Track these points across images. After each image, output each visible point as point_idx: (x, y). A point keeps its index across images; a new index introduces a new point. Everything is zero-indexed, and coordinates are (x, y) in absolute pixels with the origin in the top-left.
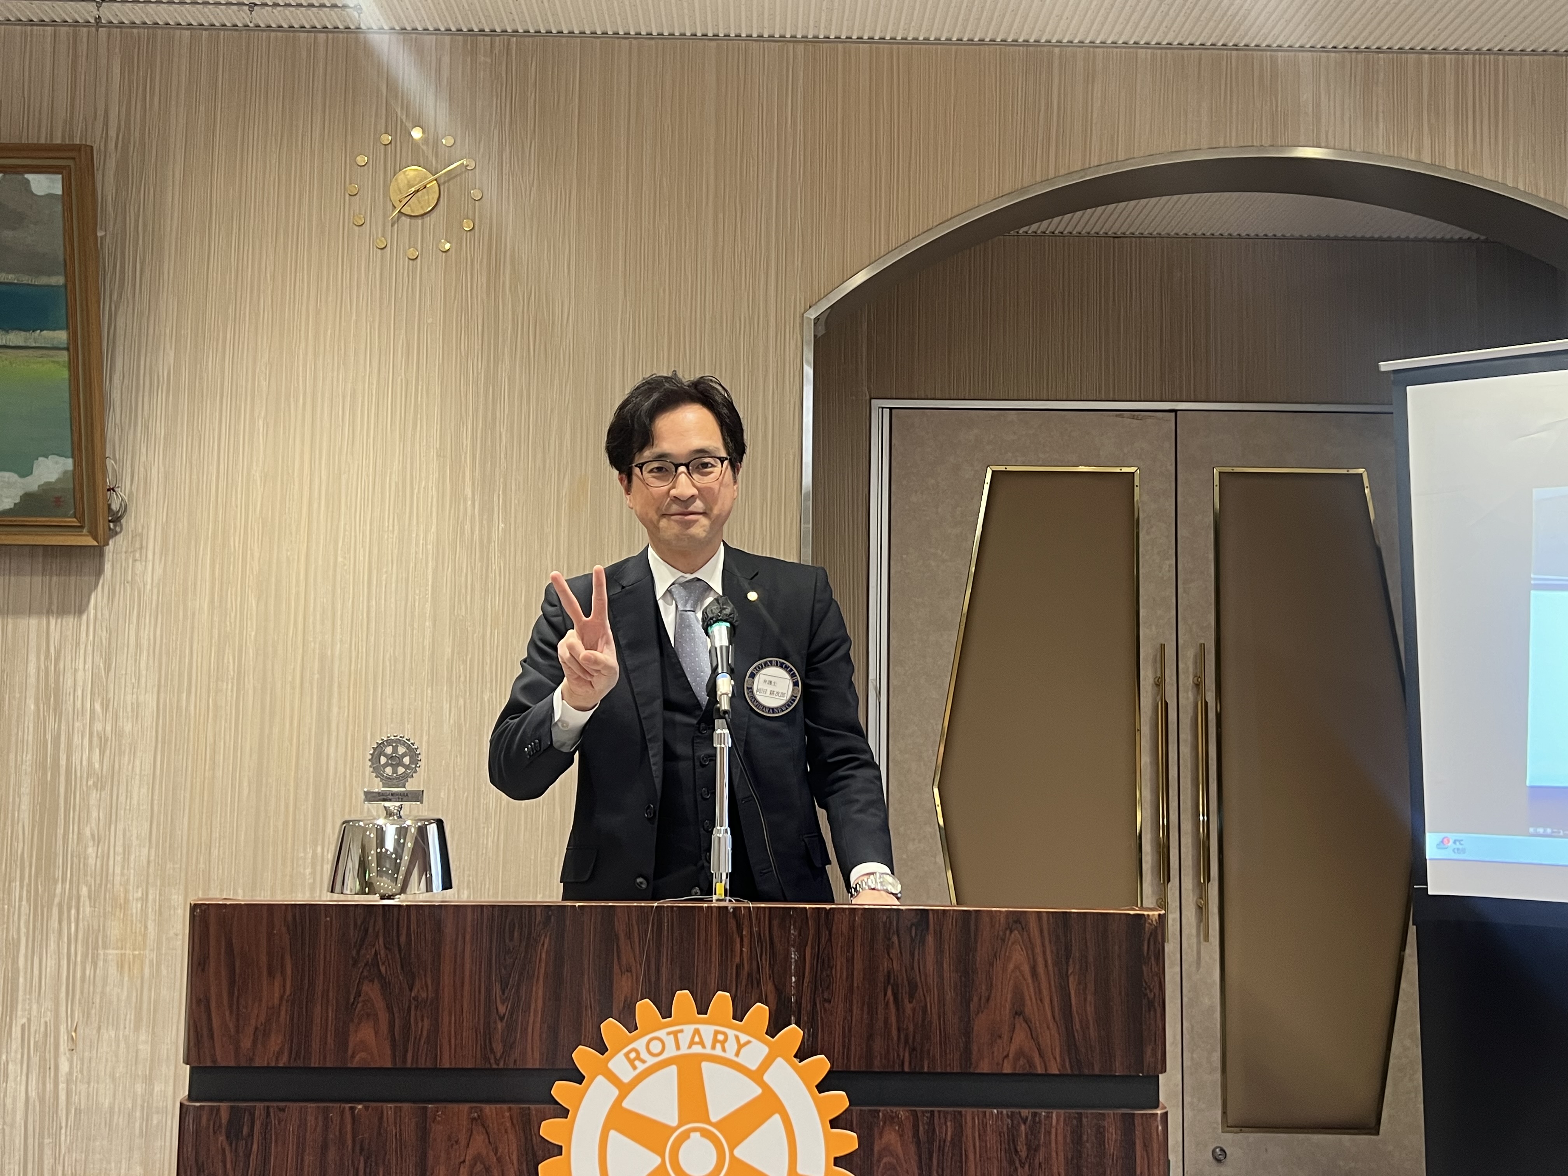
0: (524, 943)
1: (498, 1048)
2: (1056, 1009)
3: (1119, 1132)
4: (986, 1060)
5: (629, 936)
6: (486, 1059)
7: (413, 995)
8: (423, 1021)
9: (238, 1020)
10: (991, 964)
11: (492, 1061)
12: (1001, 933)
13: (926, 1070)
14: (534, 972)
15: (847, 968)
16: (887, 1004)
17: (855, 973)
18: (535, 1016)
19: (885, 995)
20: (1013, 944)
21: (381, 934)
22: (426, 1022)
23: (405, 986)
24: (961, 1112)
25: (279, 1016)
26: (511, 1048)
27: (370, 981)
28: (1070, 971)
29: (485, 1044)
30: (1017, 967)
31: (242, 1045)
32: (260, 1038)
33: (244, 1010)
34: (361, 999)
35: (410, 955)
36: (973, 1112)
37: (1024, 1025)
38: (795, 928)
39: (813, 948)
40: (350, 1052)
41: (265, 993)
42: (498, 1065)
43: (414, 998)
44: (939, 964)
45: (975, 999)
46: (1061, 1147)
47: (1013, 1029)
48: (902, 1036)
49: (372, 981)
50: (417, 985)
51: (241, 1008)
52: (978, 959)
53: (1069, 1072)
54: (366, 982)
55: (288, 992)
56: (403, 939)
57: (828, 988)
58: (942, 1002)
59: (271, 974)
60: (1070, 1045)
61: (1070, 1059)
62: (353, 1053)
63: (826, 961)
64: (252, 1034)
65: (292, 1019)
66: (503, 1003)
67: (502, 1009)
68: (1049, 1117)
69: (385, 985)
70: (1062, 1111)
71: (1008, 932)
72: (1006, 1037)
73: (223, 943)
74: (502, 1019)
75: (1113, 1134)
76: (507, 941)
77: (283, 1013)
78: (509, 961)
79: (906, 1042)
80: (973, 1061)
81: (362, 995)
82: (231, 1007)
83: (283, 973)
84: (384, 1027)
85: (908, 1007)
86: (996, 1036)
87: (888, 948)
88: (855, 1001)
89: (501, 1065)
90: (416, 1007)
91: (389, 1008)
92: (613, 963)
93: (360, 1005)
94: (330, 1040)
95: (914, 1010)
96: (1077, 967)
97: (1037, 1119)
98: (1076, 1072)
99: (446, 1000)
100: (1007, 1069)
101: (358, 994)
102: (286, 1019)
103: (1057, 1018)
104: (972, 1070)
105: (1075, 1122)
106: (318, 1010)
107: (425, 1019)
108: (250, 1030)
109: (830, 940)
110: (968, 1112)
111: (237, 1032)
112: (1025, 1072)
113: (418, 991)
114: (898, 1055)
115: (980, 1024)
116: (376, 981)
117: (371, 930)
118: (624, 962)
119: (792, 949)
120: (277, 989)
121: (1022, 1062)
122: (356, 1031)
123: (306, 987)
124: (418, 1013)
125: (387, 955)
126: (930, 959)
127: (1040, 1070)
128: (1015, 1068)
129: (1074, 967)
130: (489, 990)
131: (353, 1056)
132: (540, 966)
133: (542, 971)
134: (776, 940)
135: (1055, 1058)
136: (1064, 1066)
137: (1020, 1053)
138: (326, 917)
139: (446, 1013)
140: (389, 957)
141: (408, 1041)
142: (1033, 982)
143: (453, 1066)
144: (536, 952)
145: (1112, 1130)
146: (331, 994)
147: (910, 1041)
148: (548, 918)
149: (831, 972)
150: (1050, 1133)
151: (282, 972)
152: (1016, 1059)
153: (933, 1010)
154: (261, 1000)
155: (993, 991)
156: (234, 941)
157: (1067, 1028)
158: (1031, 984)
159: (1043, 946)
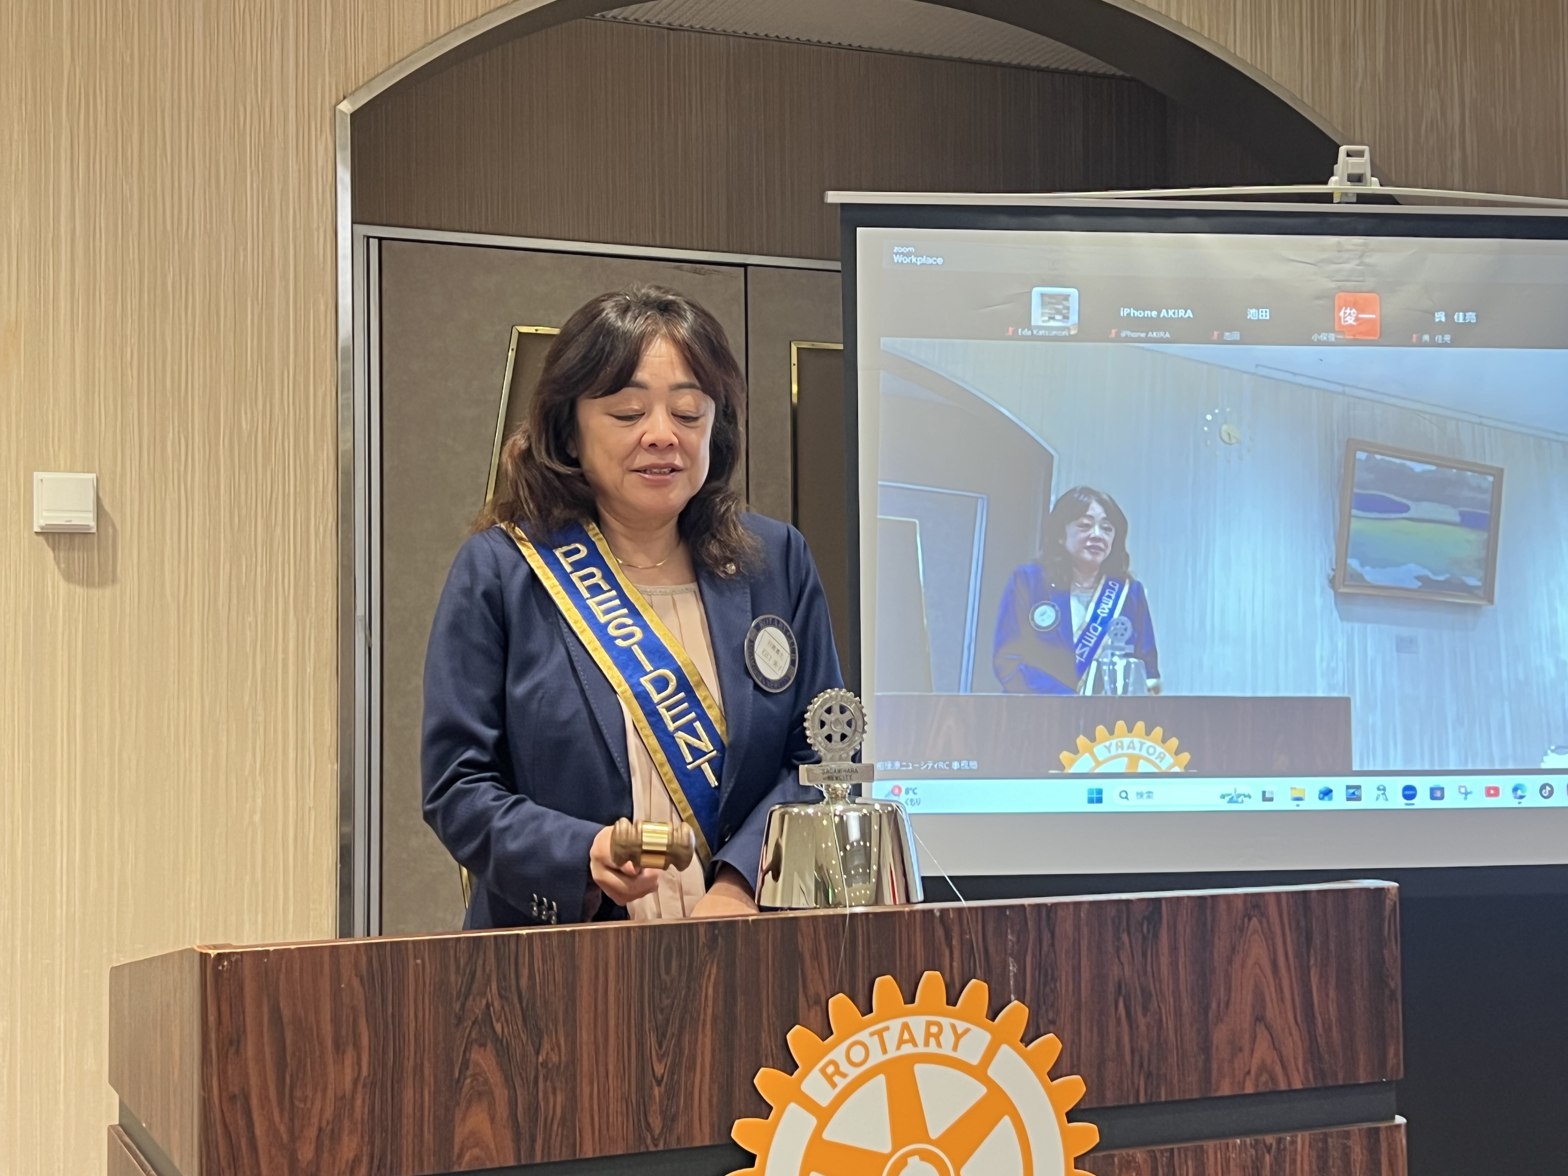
0: (684, 978)
1: (656, 1123)
2: (1298, 1011)
3: (1365, 1152)
4: (1227, 1080)
5: (816, 955)
6: (641, 1139)
7: (540, 1059)
8: (554, 1094)
9: (292, 1120)
10: (1230, 962)
11: (649, 1141)
12: (1239, 922)
13: (1163, 1099)
14: (699, 1015)
15: (1074, 980)
16: (1118, 1021)
17: (1083, 985)
18: (703, 1074)
19: (1116, 1008)
20: (1251, 935)
21: (494, 977)
22: (559, 1099)
23: (530, 1049)
24: (1202, 1147)
25: (352, 1107)
26: (674, 1119)
27: (481, 1045)
28: (1312, 962)
29: (639, 1120)
30: (1257, 963)
31: (300, 1157)
32: (327, 1142)
33: (302, 1105)
34: (469, 1073)
35: (534, 1004)
36: (1215, 1146)
37: (1266, 1033)
38: (1012, 932)
39: (1034, 956)
40: (456, 1150)
41: (332, 1077)
42: (656, 1146)
43: (542, 1064)
44: (1174, 964)
45: (1214, 1006)
47: (1254, 1039)
48: (1137, 1059)
49: (483, 1045)
50: (546, 1046)
51: (296, 1102)
52: (1216, 955)
53: (1313, 1086)
54: (475, 1047)
55: (365, 1072)
56: (524, 982)
57: (1052, 1006)
58: (1178, 1013)
59: (338, 1047)
60: (1313, 1053)
61: (1314, 1069)
62: (462, 1149)
63: (1050, 972)
64: (314, 1140)
65: (372, 1111)
66: (660, 1061)
67: (659, 1069)
68: (1293, 1142)
69: (503, 1051)
70: (1307, 1134)
71: (1246, 920)
72: (1247, 1048)
73: (266, 1009)
74: (659, 1083)
75: (1358, 1153)
76: (664, 976)
77: (359, 1102)
78: (667, 1002)
79: (1141, 1066)
80: (1214, 1081)
81: (471, 1067)
82: (281, 1103)
83: (357, 1047)
84: (503, 1111)
85: (1142, 1021)
86: (1236, 1049)
87: (1118, 950)
88: (1083, 1020)
89: (661, 1147)
90: (546, 1079)
91: (509, 1081)
92: (798, 994)
93: (468, 1081)
94: (428, 1136)
95: (1148, 1026)
96: (1319, 957)
97: (1282, 1146)
98: (1319, 1085)
99: (585, 1063)
100: (1249, 1089)
101: (465, 1064)
102: (363, 1113)
103: (1299, 1021)
104: (1213, 1095)
105: (1320, 1144)
106: (409, 1095)
107: (558, 1092)
108: (312, 1133)
109: (1053, 945)
110: (1210, 1145)
111: (293, 1137)
112: (1268, 1090)
113: (547, 1054)
114: (1133, 1083)
115: (1220, 1035)
116: (489, 1045)
117: (479, 973)
118: (811, 991)
119: (1011, 960)
120: (348, 1071)
121: (1265, 1077)
122: (464, 1119)
123: (391, 1063)
124: (549, 1083)
125: (503, 1007)
126: (1165, 960)
127: (1283, 1086)
128: (1257, 1086)
129: (1316, 958)
130: (641, 1044)
131: (460, 1156)
132: (706, 1006)
133: (709, 1011)
134: (992, 949)
135: (1298, 1070)
136: (1307, 1078)
137: (1263, 1068)
138: (415, 958)
139: (585, 1081)
140: (507, 1008)
141: (536, 1125)
142: (1274, 980)
143: (598, 1154)
144: (700, 987)
145: (1357, 1149)
146: (427, 1072)
147: (1145, 1064)
148: (714, 939)
149: (1056, 987)
150: (1293, 1161)
151: (355, 1045)
152: (1258, 1076)
153: (1169, 1023)
154: (325, 1090)
155: (1233, 994)
156: (281, 1005)
157: (1309, 1033)
158: (1272, 982)
159: (1284, 934)
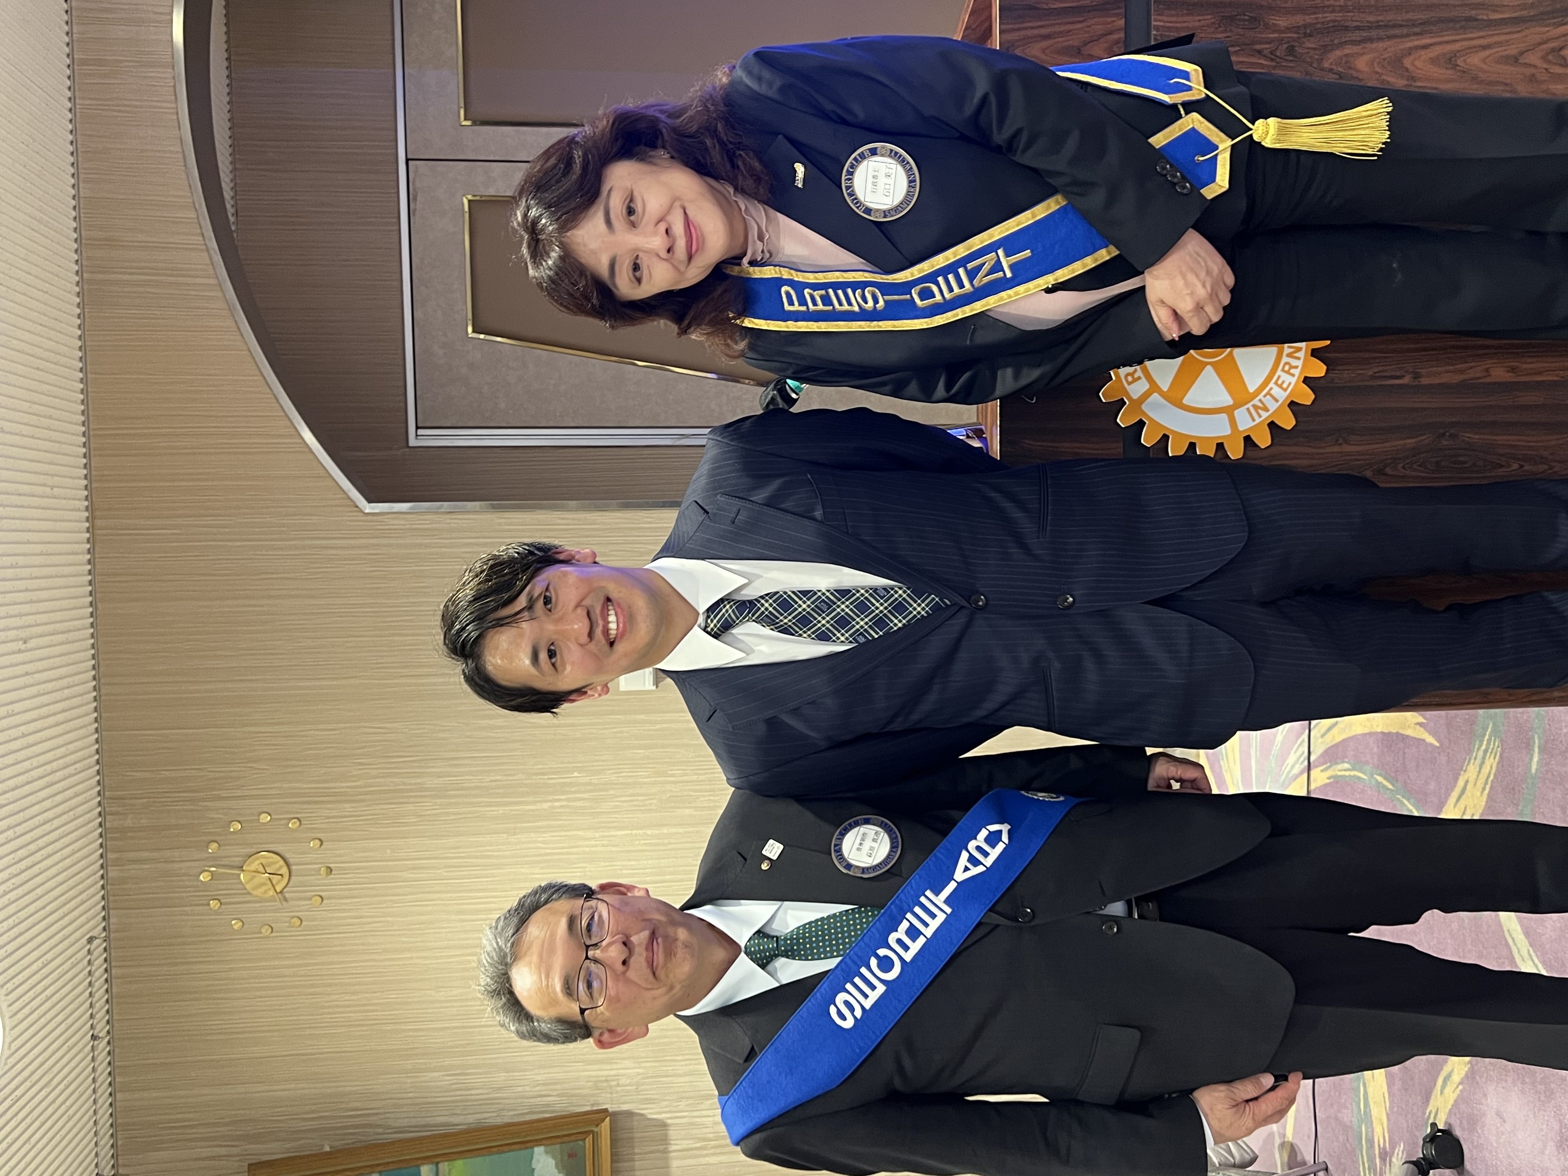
2: (1075, 19)
28: (1046, 7)
46: (1180, 19)
53: (1123, 10)
60: (1102, 8)
61: (1114, 9)
68: (1157, 28)
70: (1153, 17)
103: (1082, 19)
135: (1113, 21)
136: (1118, 15)
157: (1089, 11)
158: (1056, 40)
159: (1026, 28)
